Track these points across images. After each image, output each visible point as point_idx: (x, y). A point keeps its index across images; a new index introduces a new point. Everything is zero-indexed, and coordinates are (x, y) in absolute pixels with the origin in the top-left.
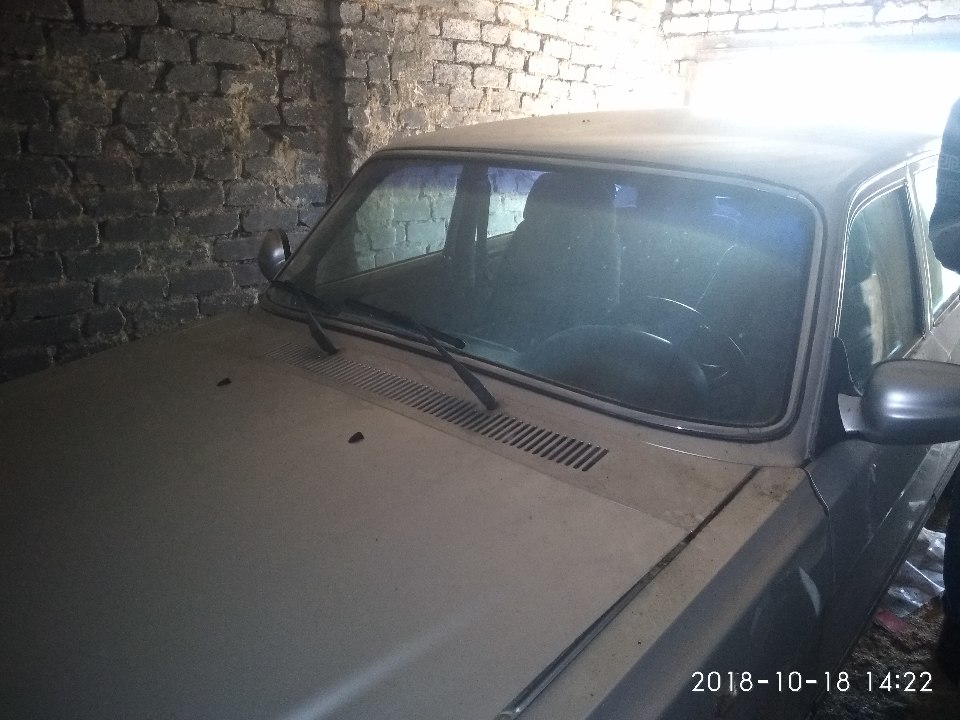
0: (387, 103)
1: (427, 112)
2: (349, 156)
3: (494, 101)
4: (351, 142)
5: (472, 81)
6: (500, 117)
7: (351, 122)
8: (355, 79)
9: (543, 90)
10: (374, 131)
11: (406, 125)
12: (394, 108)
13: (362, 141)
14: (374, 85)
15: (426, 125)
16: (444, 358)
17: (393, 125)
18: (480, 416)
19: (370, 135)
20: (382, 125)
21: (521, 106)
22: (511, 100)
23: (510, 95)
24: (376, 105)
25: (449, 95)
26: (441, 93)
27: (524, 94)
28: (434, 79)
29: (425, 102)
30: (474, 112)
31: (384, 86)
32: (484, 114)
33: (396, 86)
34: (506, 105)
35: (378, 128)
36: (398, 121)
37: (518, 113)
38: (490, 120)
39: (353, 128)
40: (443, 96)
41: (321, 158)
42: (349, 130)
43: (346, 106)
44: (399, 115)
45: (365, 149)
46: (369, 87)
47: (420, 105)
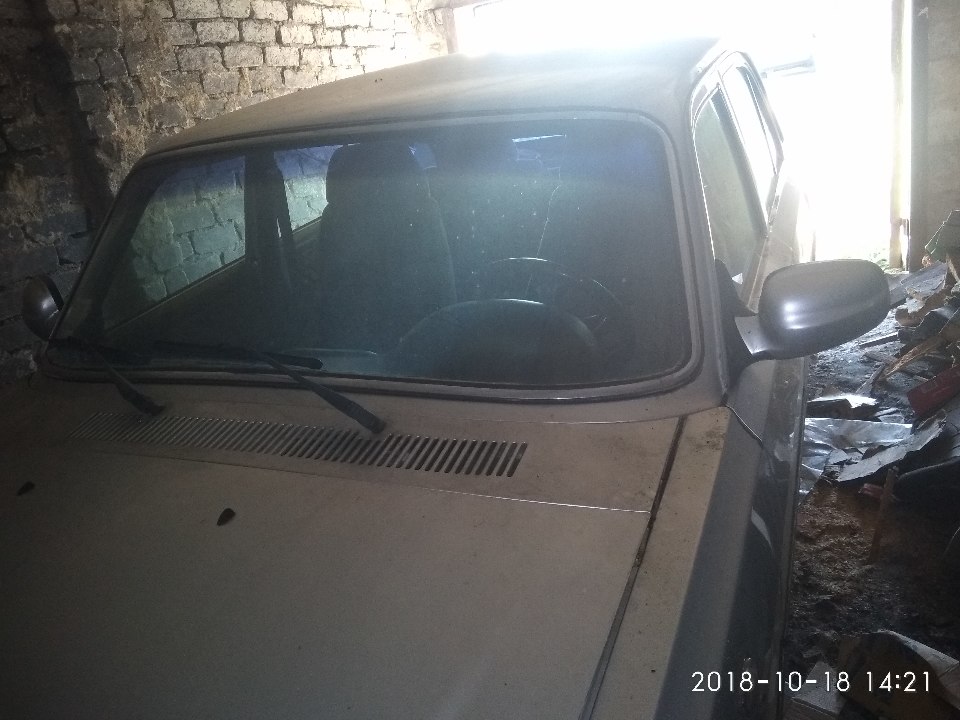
0: (131, 103)
1: (180, 105)
2: (103, 172)
3: (254, 82)
4: (101, 155)
5: (224, 63)
6: (265, 98)
7: (94, 131)
8: (87, 82)
9: (303, 62)
10: (124, 137)
11: (161, 124)
12: (143, 107)
13: (114, 151)
14: (111, 85)
15: (185, 119)
16: (301, 385)
17: (146, 128)
18: (368, 443)
19: (120, 143)
20: (133, 129)
21: (283, 82)
22: (272, 78)
23: (270, 72)
24: (120, 107)
25: (201, 82)
26: (191, 81)
27: (284, 68)
28: (179, 68)
29: (175, 94)
30: (233, 97)
31: (124, 85)
32: (246, 97)
33: (137, 81)
34: (268, 82)
35: (128, 133)
36: (150, 120)
37: (283, 89)
38: (254, 103)
39: (99, 139)
40: (195, 85)
41: (69, 181)
42: (94, 142)
43: (83, 115)
44: (149, 113)
45: (119, 160)
46: (107, 88)
47: (170, 99)
